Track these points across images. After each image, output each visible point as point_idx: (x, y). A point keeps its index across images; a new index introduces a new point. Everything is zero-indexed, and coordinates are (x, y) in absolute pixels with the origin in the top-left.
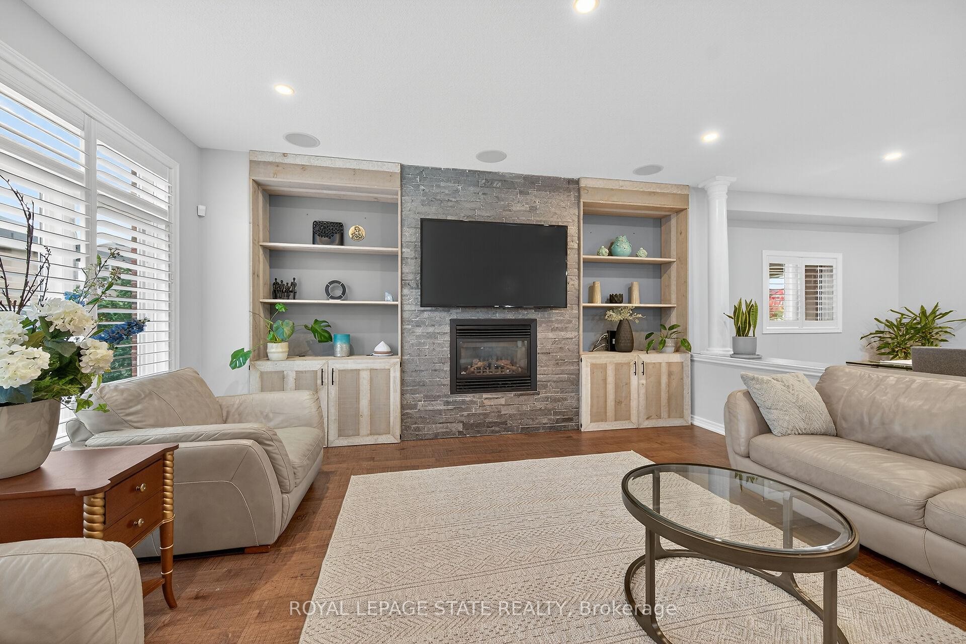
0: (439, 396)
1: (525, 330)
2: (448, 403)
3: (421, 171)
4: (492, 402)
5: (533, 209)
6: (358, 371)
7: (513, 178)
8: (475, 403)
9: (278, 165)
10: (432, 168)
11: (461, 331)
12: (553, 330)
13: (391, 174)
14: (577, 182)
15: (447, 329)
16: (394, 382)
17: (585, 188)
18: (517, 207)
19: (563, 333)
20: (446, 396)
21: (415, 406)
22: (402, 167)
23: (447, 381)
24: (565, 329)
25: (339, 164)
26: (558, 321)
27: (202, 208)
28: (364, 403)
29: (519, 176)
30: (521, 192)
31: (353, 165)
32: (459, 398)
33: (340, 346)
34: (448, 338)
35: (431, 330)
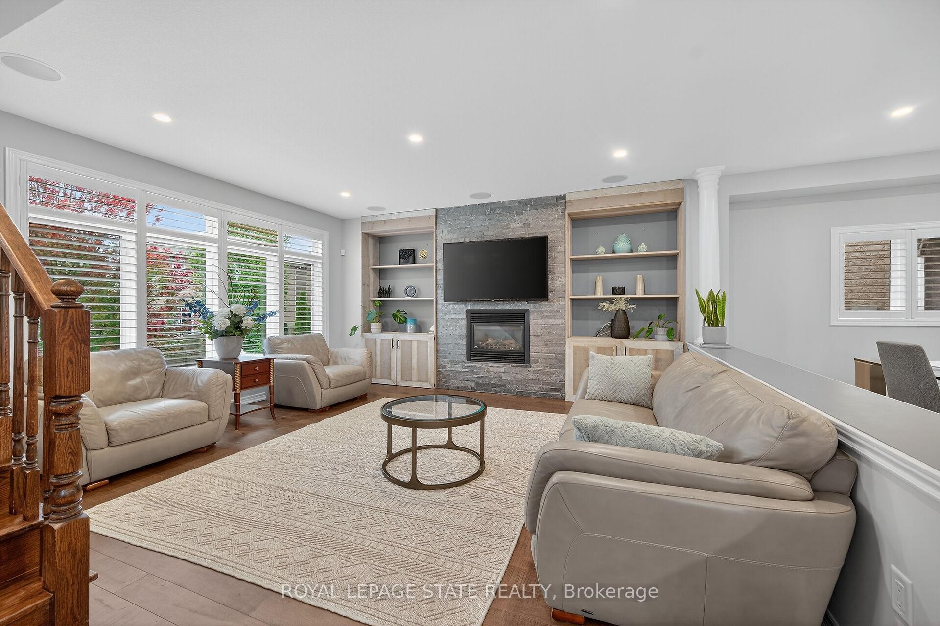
0: (459, 362)
1: (520, 318)
2: (464, 367)
3: (448, 211)
4: (496, 370)
5: (527, 225)
6: (411, 341)
7: (510, 204)
8: (483, 369)
9: (373, 222)
10: (456, 208)
11: (474, 317)
12: (543, 318)
13: (429, 217)
14: (564, 197)
15: (464, 316)
16: (431, 350)
17: (570, 201)
18: (514, 225)
19: (551, 320)
20: (463, 362)
21: (444, 367)
22: (437, 210)
23: (464, 352)
24: (554, 317)
25: (402, 216)
26: (547, 311)
27: (343, 251)
28: (414, 361)
29: (514, 202)
30: (517, 214)
31: (409, 215)
32: (472, 364)
33: (410, 326)
34: (465, 322)
35: (453, 316)
